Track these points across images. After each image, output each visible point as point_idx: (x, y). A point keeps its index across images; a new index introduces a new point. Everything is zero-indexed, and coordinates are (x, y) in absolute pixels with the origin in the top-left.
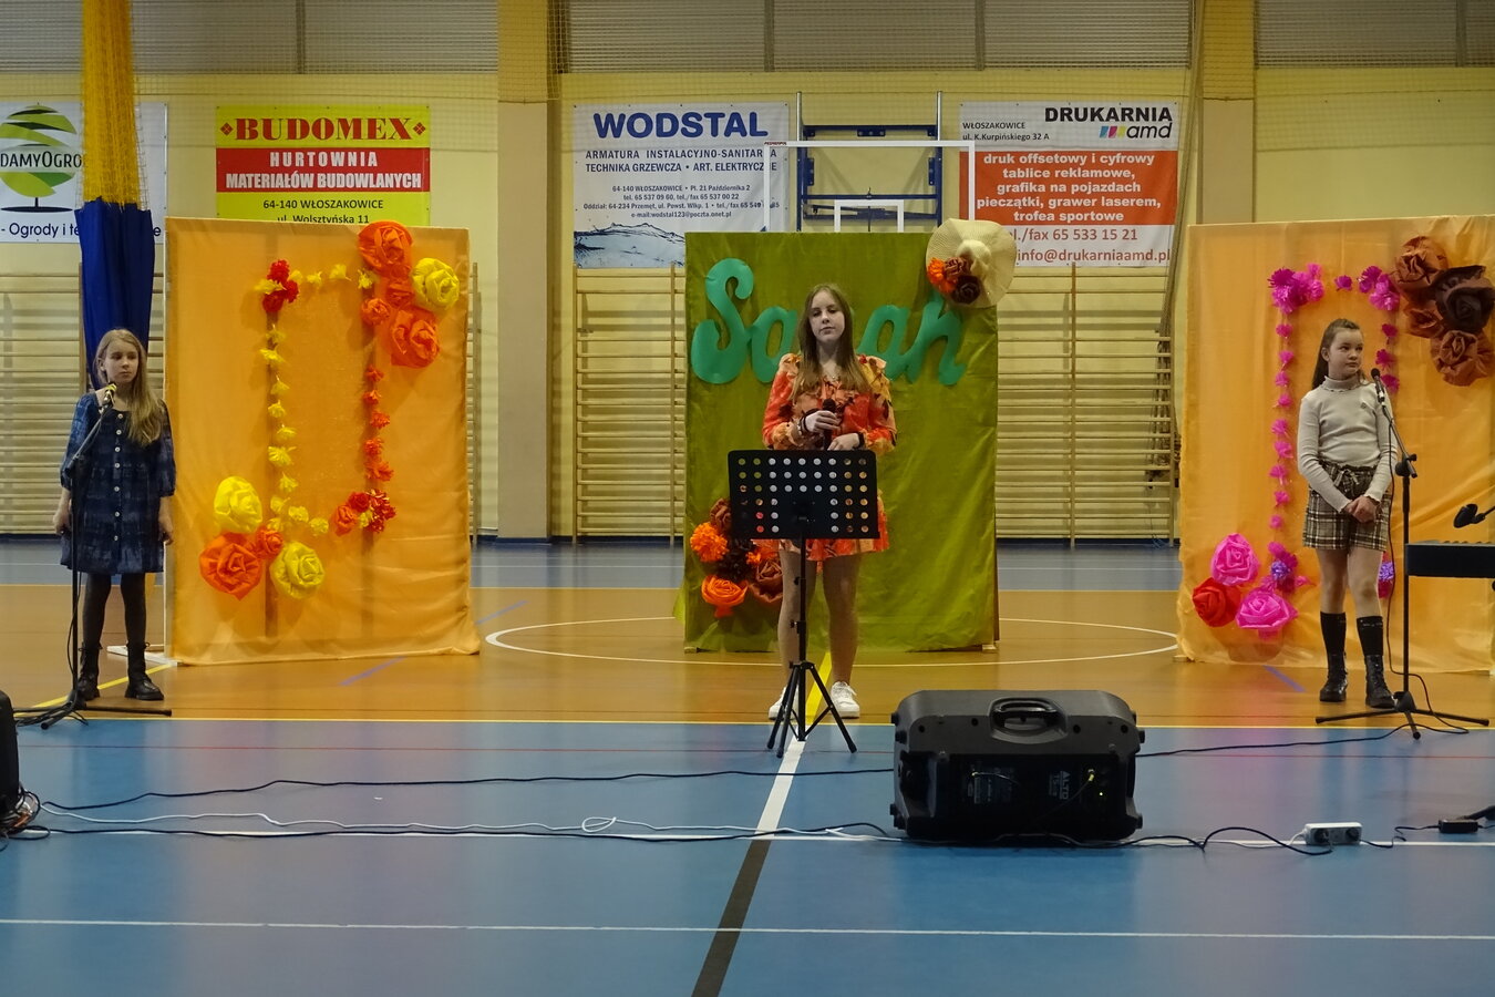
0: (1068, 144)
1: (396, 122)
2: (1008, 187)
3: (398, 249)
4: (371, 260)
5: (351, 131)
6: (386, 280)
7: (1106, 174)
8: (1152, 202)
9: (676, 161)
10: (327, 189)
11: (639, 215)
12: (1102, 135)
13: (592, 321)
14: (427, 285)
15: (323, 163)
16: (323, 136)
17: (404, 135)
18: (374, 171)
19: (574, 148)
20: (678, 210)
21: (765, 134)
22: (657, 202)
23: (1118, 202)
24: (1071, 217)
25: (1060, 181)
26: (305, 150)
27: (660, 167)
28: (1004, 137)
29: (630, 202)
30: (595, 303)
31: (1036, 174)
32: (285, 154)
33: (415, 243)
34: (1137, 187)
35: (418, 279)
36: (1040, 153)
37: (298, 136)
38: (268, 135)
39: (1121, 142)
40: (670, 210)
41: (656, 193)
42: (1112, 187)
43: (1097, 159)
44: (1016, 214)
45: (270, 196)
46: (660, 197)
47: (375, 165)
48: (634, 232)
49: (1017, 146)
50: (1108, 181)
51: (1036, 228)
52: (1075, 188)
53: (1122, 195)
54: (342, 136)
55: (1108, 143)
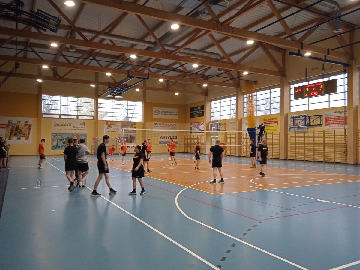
1: (276, 119)
2: (330, 121)
5: (272, 120)
7: (340, 119)
16: (270, 120)
18: (274, 123)
19: (290, 120)
23: (342, 122)
24: (336, 124)
26: (269, 122)
28: (329, 115)
31: (333, 119)
37: (268, 120)
38: (266, 120)
44: (331, 124)
49: (331, 116)
55: (341, 115)
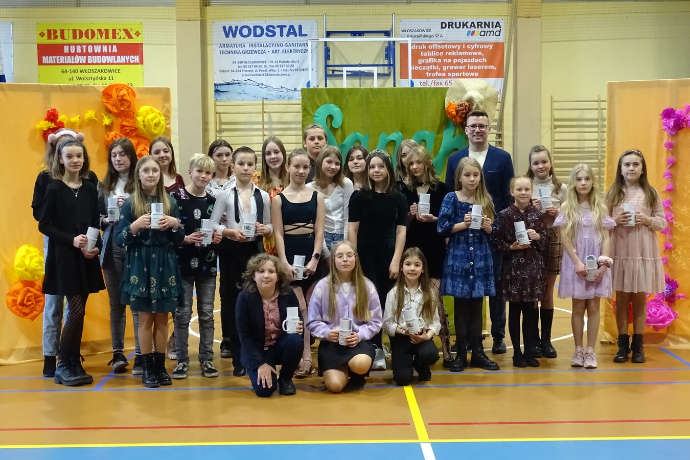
0: (452, 39)
1: (126, 31)
2: (423, 60)
3: (127, 101)
4: (110, 107)
5: (104, 35)
6: (120, 120)
7: (470, 54)
8: (492, 67)
9: (263, 49)
10: (92, 64)
11: (246, 75)
12: (468, 35)
13: (224, 127)
14: (146, 123)
15: (90, 51)
16: (90, 38)
17: (130, 37)
18: (116, 54)
19: (213, 43)
20: (264, 73)
21: (306, 35)
22: (254, 69)
23: (476, 67)
24: (453, 74)
25: (448, 57)
26: (81, 45)
27: (255, 52)
28: (421, 36)
29: (241, 69)
30: (225, 118)
31: (436, 54)
32: (71, 46)
33: (138, 96)
34: (485, 60)
35: (139, 119)
36: (438, 44)
37: (78, 38)
38: (63, 37)
39: (477, 38)
40: (261, 73)
41: (254, 64)
42: (473, 60)
43: (466, 46)
44: (427, 73)
45: (64, 67)
46: (255, 66)
47: (116, 52)
48: (244, 84)
49: (427, 41)
50: (471, 57)
51: (437, 80)
52: (455, 61)
53: (478, 64)
54: (99, 37)
55: (471, 39)
